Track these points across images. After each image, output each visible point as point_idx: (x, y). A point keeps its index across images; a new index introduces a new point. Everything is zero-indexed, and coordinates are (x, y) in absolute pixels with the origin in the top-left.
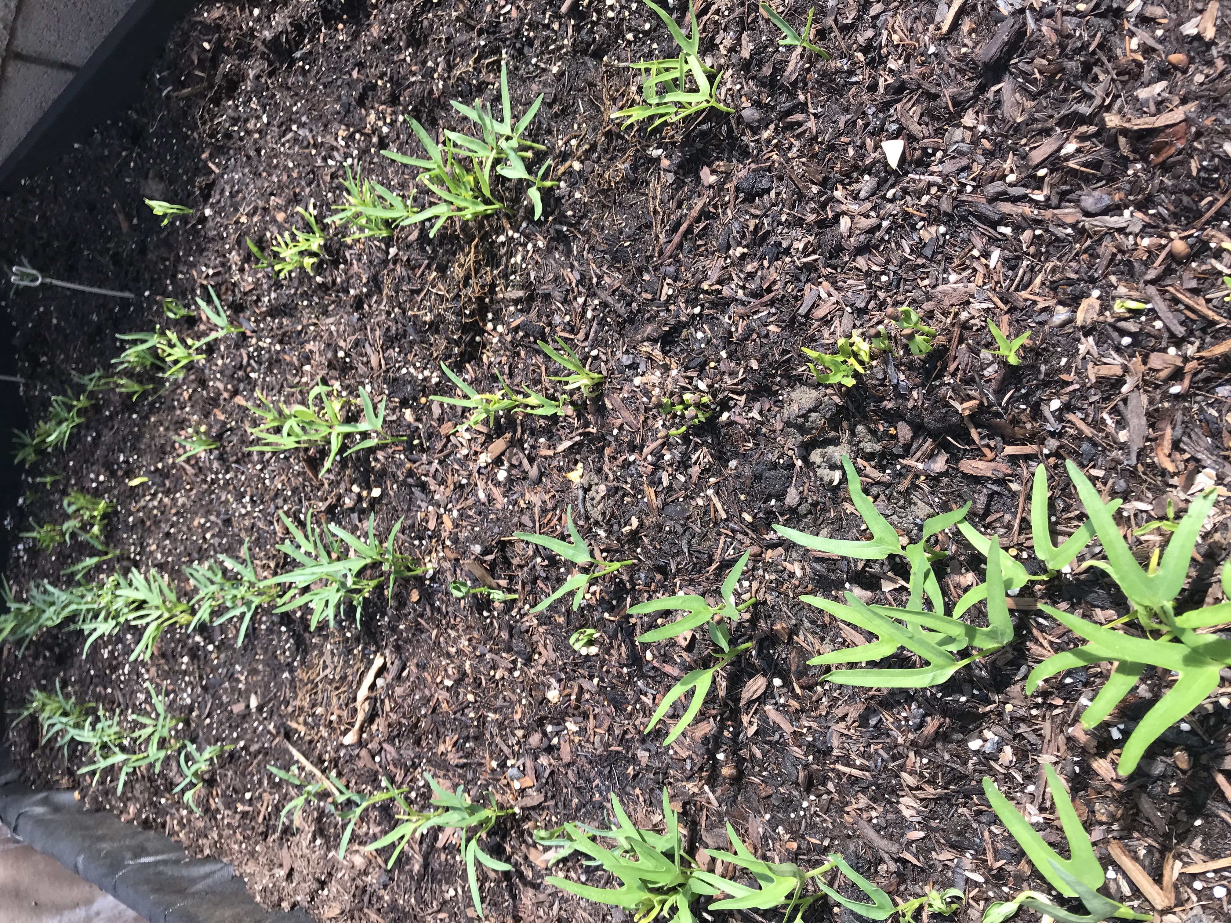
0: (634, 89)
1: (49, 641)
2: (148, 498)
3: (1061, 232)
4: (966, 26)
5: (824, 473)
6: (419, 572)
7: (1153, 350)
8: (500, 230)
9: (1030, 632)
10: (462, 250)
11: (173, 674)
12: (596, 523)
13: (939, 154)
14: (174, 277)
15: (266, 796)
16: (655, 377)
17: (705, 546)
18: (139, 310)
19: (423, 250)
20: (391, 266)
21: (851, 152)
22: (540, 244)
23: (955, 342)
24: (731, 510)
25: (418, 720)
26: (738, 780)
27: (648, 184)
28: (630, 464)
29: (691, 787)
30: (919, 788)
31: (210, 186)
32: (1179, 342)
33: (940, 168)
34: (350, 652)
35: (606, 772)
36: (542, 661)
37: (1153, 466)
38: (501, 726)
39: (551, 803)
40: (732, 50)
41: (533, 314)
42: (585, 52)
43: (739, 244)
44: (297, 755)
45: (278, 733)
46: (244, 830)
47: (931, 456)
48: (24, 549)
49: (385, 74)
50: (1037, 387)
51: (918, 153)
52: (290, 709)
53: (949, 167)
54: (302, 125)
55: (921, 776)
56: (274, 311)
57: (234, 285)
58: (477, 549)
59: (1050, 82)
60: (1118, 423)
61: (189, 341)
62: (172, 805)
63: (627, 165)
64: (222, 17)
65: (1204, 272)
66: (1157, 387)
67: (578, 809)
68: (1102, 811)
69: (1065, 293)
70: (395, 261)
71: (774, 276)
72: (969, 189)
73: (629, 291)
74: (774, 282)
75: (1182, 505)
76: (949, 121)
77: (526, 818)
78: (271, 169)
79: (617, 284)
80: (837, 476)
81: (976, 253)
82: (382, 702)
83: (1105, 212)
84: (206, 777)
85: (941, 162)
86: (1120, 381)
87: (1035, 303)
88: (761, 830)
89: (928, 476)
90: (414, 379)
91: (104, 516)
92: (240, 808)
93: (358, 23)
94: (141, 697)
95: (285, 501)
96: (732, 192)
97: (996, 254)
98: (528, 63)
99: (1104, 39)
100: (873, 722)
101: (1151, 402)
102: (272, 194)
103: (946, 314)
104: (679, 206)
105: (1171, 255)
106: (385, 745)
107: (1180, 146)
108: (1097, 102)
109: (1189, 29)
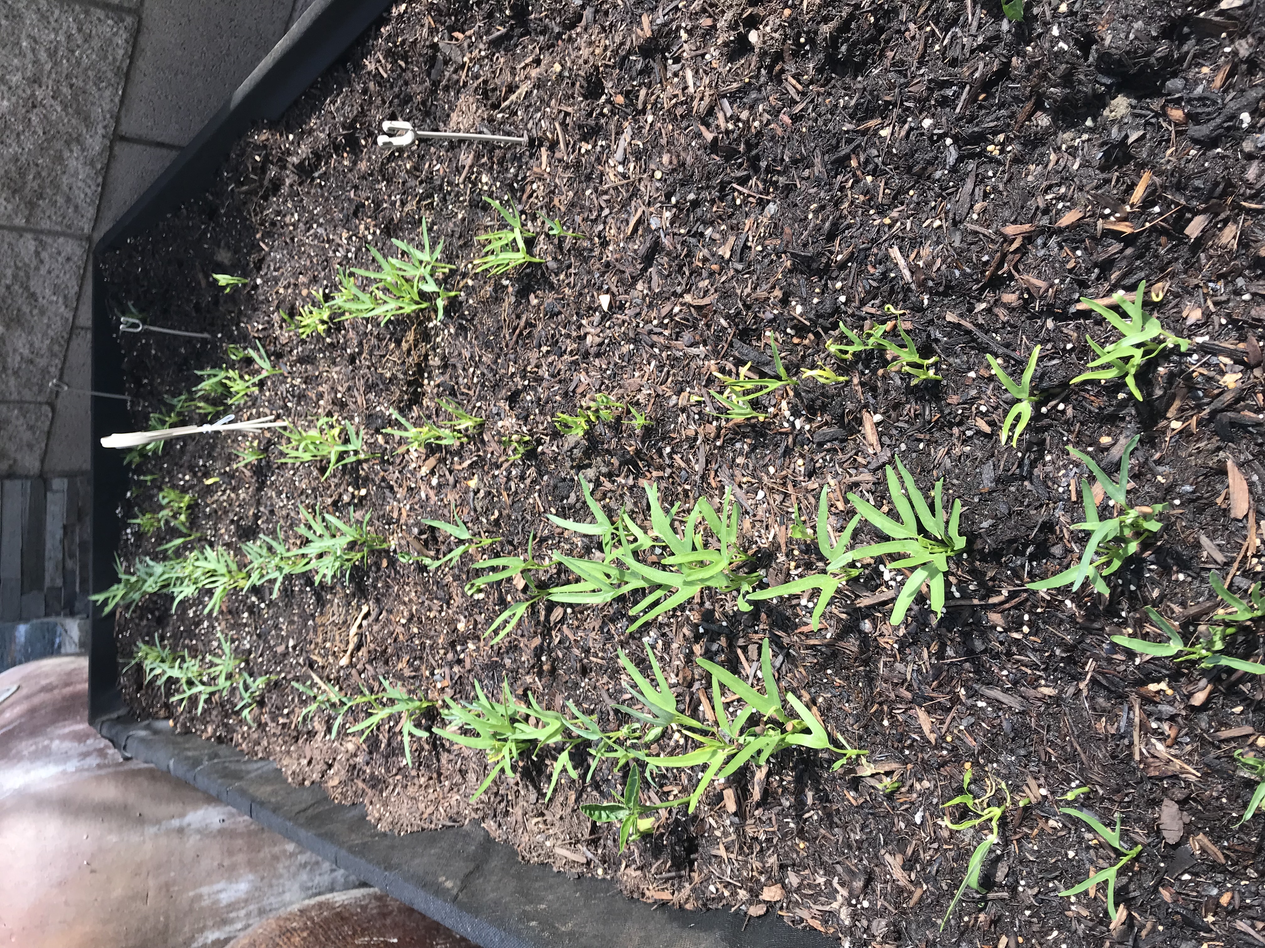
1: (151, 606)
3: (677, 353)
4: (640, 232)
6: (385, 546)
7: (707, 422)
8: (429, 319)
11: (237, 626)
13: (627, 304)
16: (508, 422)
17: (533, 528)
18: (214, 347)
20: (369, 337)
21: (589, 298)
23: (624, 414)
24: (546, 507)
25: (386, 648)
26: (552, 673)
27: (502, 301)
28: (496, 477)
31: (262, 261)
33: (629, 312)
35: (490, 675)
36: (456, 605)
38: (432, 648)
41: (448, 376)
43: (545, 344)
44: (316, 679)
45: (305, 664)
46: (284, 737)
48: (132, 533)
49: (369, 198)
50: (659, 440)
51: (617, 303)
52: (312, 646)
53: (632, 312)
54: (320, 225)
56: (301, 360)
57: (276, 338)
61: (247, 377)
62: (237, 725)
63: (491, 289)
64: (268, 140)
70: (371, 334)
72: (640, 326)
73: (495, 367)
76: (630, 286)
79: (489, 362)
81: (645, 361)
82: (366, 636)
83: (692, 345)
84: (258, 699)
85: (628, 309)
86: (696, 438)
88: (561, 702)
90: (384, 415)
91: (189, 507)
92: (281, 721)
93: (356, 155)
94: (215, 644)
95: (307, 497)
96: (544, 311)
97: (653, 363)
98: (447, 208)
101: (708, 449)
102: (301, 273)
104: (516, 318)
106: (367, 666)
109: (720, 251)
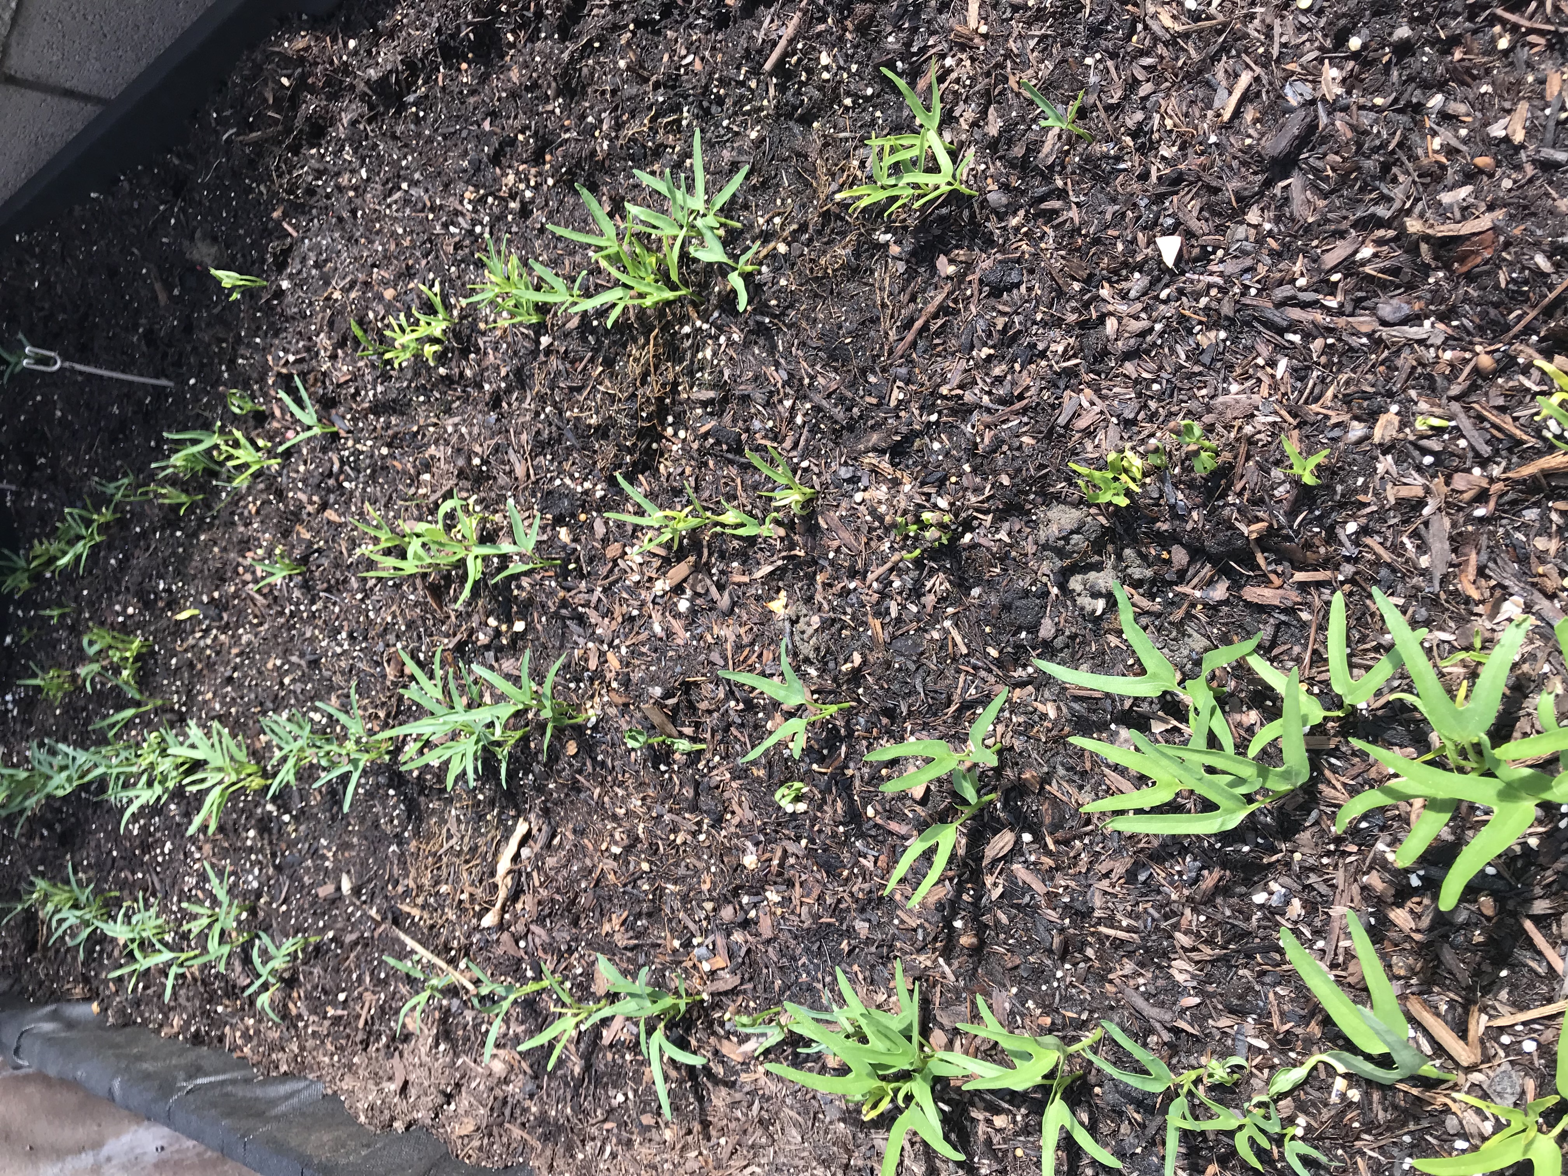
0: (856, 163)
1: (49, 816)
2: (198, 635)
4: (1249, 115)
5: (1085, 601)
6: (580, 720)
7: (1457, 470)
8: (684, 319)
9: (1321, 773)
10: (635, 341)
11: (237, 851)
12: (807, 660)
13: (1220, 253)
14: (232, 363)
15: (368, 996)
16: (881, 492)
17: (941, 685)
18: (180, 400)
19: (584, 340)
20: (542, 358)
22: (736, 337)
23: (1241, 459)
24: (973, 646)
25: (577, 895)
26: (978, 951)
27: (872, 272)
29: (924, 960)
30: (1194, 949)
31: (287, 252)
32: (1484, 462)
33: (1221, 267)
34: (481, 817)
35: (815, 948)
36: (735, 821)
37: (1456, 593)
38: (685, 899)
39: (749, 986)
40: (974, 124)
41: (727, 418)
42: (789, 116)
44: (411, 944)
45: (384, 919)
46: (336, 1039)
47: (1210, 583)
48: (14, 701)
49: (528, 127)
50: (1332, 509)
51: (1196, 251)
52: (400, 889)
53: (1231, 267)
54: (414, 184)
55: (1198, 935)
56: (378, 408)
57: (324, 374)
58: (658, 691)
59: (1344, 179)
60: (1418, 547)
61: (261, 443)
62: (233, 1014)
63: (848, 250)
64: (307, 48)
65: (1511, 389)
66: (1460, 509)
67: (782, 992)
68: (1400, 964)
69: (1360, 407)
70: (548, 351)
71: (1028, 381)
73: (849, 395)
74: (1028, 388)
75: (1488, 635)
76: (1231, 218)
77: (717, 1005)
78: (371, 235)
79: (833, 386)
80: (1100, 605)
82: (529, 875)
83: (1406, 321)
84: (286, 975)
85: (1222, 261)
87: (1327, 417)
88: (1007, 1005)
89: (1205, 605)
90: (573, 493)
91: (137, 659)
93: (488, 64)
94: (191, 881)
95: (398, 638)
96: (975, 286)
97: (1283, 363)
98: (718, 125)
99: (1405, 137)
100: (1142, 877)
101: (1454, 525)
102: (374, 265)
103: (1228, 427)
104: (913, 299)
105: (1476, 370)
106: (533, 927)
107: (1487, 255)
108: (1397, 205)
109: (1497, 131)
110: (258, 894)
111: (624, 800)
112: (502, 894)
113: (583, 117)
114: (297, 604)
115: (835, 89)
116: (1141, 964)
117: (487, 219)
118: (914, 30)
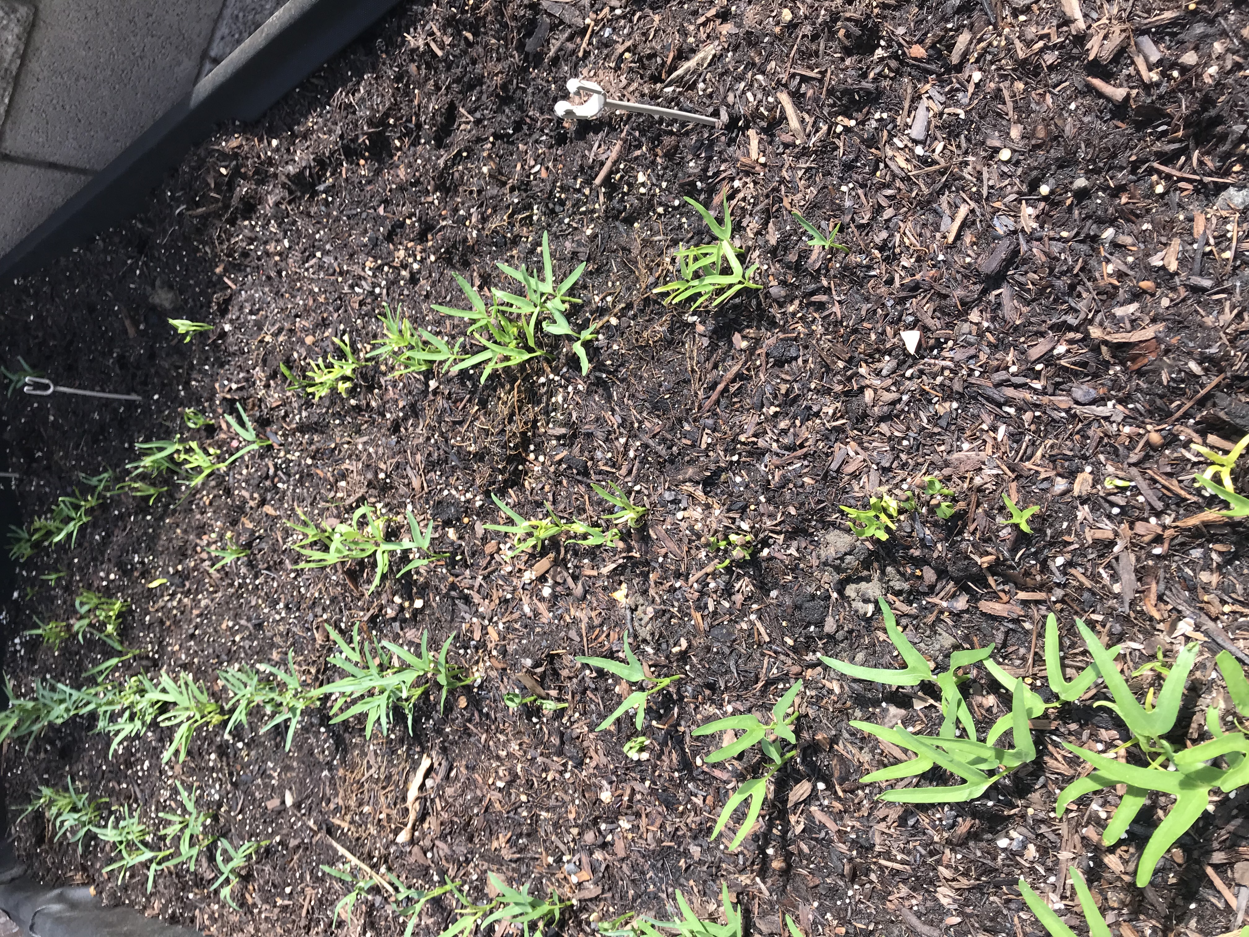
0: (668, 260)
2: (166, 598)
3: (1056, 415)
4: (968, 238)
5: (858, 605)
6: (468, 682)
7: (1138, 519)
8: (540, 372)
9: (1046, 747)
10: (503, 386)
11: (200, 770)
12: (644, 641)
13: (950, 343)
14: (187, 384)
15: (309, 891)
16: (697, 513)
17: (751, 665)
18: (147, 411)
19: (463, 384)
20: (431, 397)
21: (873, 337)
22: (580, 387)
23: (973, 506)
24: (774, 635)
25: (471, 818)
26: (786, 873)
27: (684, 344)
28: (676, 590)
29: (744, 879)
30: (954, 880)
31: (228, 301)
32: (1158, 514)
33: (951, 354)
34: (394, 752)
35: (659, 865)
36: (593, 764)
37: (1142, 612)
38: (556, 825)
39: (609, 895)
40: (758, 233)
41: (576, 450)
42: (616, 218)
43: (772, 404)
44: (342, 851)
45: (320, 829)
46: (284, 923)
47: (954, 596)
48: (21, 643)
49: (414, 214)
50: (1044, 547)
51: (932, 342)
52: (332, 806)
53: (960, 355)
54: (326, 253)
55: (956, 869)
56: (302, 428)
57: (260, 400)
58: (528, 662)
59: (1041, 292)
60: (1112, 576)
61: (211, 451)
62: (202, 900)
63: (665, 328)
64: (240, 147)
65: (1176, 459)
66: (1142, 548)
67: (634, 900)
68: (1114, 898)
69: (1062, 466)
70: (435, 392)
71: (807, 435)
72: (977, 373)
73: (669, 437)
74: (807, 440)
75: (1168, 647)
76: (958, 317)
77: (583, 908)
78: (293, 292)
79: (657, 429)
80: (870, 609)
81: (985, 427)
82: (433, 801)
83: (1093, 402)
84: (243, 873)
85: (952, 349)
86: (1112, 544)
87: (1037, 472)
88: (811, 917)
89: (951, 613)
90: (458, 502)
91: (118, 616)
92: (279, 902)
93: (381, 161)
94: (165, 794)
95: (324, 610)
97: (1002, 429)
98: (561, 222)
99: (1085, 262)
100: (911, 822)
101: (1138, 560)
102: (297, 316)
103: (963, 478)
104: (716, 366)
105: (1148, 443)
106: (437, 842)
107: (1152, 357)
108: (1082, 316)
109: (1156, 261)
110: (220, 805)
111: (505, 744)
112: (412, 816)
113: (456, 210)
114: (244, 578)
115: (650, 201)
116: (913, 889)
117: (384, 283)
118: (709, 159)
